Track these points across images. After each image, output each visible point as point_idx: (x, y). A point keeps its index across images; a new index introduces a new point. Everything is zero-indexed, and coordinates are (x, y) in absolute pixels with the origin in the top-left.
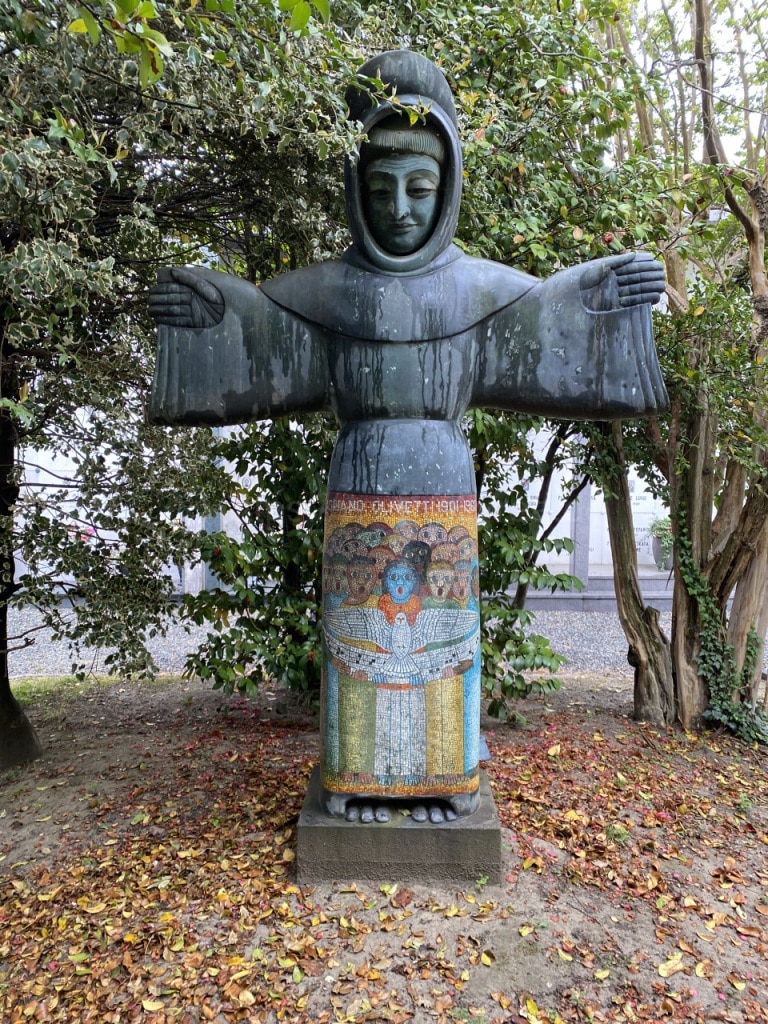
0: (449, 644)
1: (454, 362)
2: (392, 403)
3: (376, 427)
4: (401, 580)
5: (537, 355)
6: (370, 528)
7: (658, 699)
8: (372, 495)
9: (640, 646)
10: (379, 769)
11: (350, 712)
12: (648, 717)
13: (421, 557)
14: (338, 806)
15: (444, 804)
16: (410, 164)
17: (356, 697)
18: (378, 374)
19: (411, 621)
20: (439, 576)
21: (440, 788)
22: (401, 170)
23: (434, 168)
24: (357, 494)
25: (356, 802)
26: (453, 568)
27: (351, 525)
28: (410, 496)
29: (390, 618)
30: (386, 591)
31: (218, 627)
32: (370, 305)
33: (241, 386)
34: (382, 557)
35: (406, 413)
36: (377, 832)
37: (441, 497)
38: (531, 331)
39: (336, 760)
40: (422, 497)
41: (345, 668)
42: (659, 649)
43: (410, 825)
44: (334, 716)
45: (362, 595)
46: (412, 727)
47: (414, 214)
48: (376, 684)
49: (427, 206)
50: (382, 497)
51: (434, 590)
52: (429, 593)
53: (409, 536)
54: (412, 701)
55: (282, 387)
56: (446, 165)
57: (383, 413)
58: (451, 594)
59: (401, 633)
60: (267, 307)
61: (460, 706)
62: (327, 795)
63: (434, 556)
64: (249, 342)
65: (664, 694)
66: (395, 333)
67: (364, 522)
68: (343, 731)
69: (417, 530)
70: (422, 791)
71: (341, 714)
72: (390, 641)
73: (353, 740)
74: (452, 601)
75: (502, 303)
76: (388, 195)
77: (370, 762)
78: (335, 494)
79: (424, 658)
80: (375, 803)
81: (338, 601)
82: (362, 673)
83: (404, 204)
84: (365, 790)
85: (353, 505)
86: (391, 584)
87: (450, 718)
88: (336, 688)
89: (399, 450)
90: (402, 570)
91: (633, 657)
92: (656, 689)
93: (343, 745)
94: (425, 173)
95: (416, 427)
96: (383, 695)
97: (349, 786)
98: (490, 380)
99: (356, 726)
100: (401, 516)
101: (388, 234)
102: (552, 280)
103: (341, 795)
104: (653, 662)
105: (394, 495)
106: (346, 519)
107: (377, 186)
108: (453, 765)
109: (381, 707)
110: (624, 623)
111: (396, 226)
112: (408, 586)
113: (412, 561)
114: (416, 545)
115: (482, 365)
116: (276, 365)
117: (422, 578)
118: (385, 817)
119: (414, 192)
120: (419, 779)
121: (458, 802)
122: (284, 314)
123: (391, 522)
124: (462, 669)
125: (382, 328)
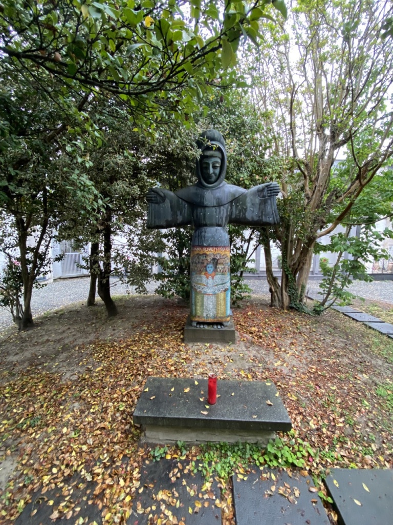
0: (222, 284)
1: (224, 212)
2: (208, 222)
3: (204, 229)
4: (210, 268)
5: (246, 210)
6: (203, 254)
7: (277, 301)
8: (202, 246)
9: (273, 287)
10: (205, 315)
11: (197, 301)
12: (274, 306)
13: (216, 262)
14: (195, 324)
15: (221, 324)
16: (213, 160)
17: (199, 297)
18: (204, 215)
19: (213, 278)
20: (220, 267)
21: (220, 319)
22: (211, 161)
23: (219, 161)
24: (199, 246)
25: (199, 323)
26: (223, 265)
27: (198, 254)
28: (213, 247)
29: (207, 278)
30: (206, 271)
31: (163, 282)
32: (203, 197)
33: (170, 219)
34: (206, 262)
35: (212, 225)
36: (204, 331)
37: (221, 247)
38: (244, 203)
39: (194, 313)
40: (216, 247)
41: (196, 290)
42: (278, 288)
43: (212, 329)
44: (193, 302)
45: (200, 272)
46: (213, 305)
47: (214, 173)
48: (204, 294)
49: (217, 171)
50: (205, 247)
51: (219, 270)
52: (217, 271)
53: (212, 257)
54: (213, 298)
55: (180, 219)
56: (223, 160)
57: (206, 225)
58: (223, 272)
59: (210, 281)
60: (176, 198)
61: (225, 299)
62: (192, 321)
63: (219, 262)
64: (172, 207)
65: (279, 300)
66: (209, 204)
67: (201, 253)
68: (196, 306)
69: (214, 255)
70: (215, 320)
71: (195, 301)
72: (208, 283)
73: (198, 308)
74: (223, 273)
75: (237, 196)
76: (208, 168)
77: (202, 313)
78: (194, 246)
79: (216, 287)
80: (204, 323)
81: (194, 273)
82: (200, 291)
83: (211, 170)
84: (201, 320)
85: (198, 249)
86: (208, 269)
87: (222, 302)
88: (194, 295)
89: (210, 235)
90: (210, 265)
91: (271, 290)
92: (277, 298)
93: (196, 309)
94: (217, 162)
95: (214, 229)
96: (206, 297)
97: (197, 319)
98: (233, 216)
99: (199, 304)
100: (210, 251)
101: (207, 179)
102: (250, 190)
103: (195, 321)
104: (276, 292)
105: (209, 246)
106: (196, 253)
107: (204, 166)
108: (223, 314)
109: (205, 300)
110: (268, 281)
111: (209, 176)
112: (212, 269)
113: (213, 263)
114: (214, 259)
115: (231, 212)
116: (179, 213)
117: (216, 268)
118: (206, 327)
119: (214, 167)
120: (215, 317)
121: (225, 324)
122: (180, 200)
123: (208, 253)
124: (226, 290)
125: (206, 203)
